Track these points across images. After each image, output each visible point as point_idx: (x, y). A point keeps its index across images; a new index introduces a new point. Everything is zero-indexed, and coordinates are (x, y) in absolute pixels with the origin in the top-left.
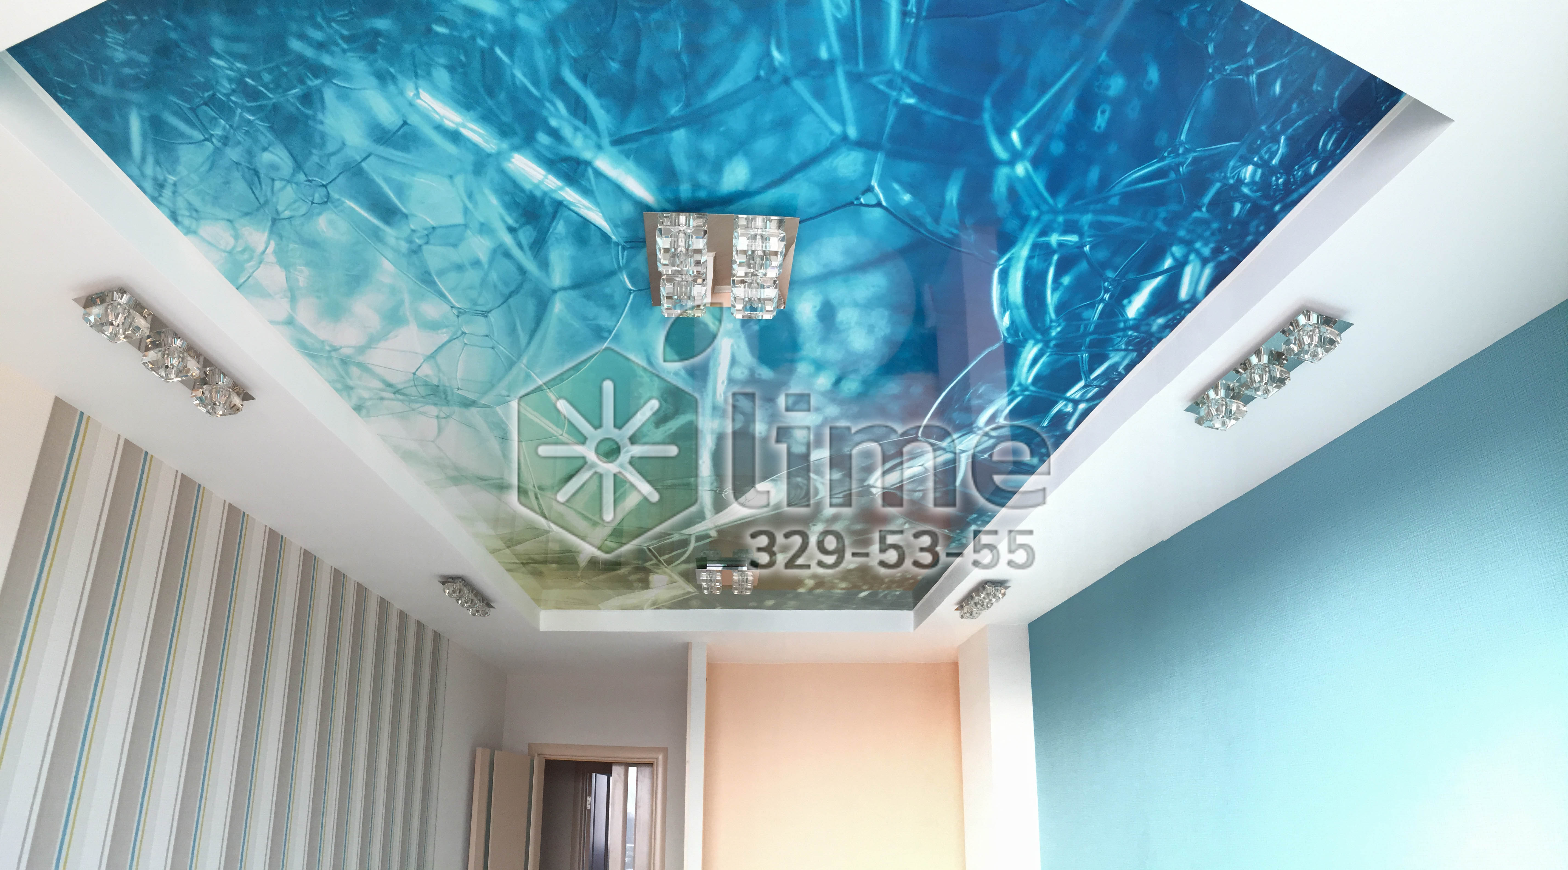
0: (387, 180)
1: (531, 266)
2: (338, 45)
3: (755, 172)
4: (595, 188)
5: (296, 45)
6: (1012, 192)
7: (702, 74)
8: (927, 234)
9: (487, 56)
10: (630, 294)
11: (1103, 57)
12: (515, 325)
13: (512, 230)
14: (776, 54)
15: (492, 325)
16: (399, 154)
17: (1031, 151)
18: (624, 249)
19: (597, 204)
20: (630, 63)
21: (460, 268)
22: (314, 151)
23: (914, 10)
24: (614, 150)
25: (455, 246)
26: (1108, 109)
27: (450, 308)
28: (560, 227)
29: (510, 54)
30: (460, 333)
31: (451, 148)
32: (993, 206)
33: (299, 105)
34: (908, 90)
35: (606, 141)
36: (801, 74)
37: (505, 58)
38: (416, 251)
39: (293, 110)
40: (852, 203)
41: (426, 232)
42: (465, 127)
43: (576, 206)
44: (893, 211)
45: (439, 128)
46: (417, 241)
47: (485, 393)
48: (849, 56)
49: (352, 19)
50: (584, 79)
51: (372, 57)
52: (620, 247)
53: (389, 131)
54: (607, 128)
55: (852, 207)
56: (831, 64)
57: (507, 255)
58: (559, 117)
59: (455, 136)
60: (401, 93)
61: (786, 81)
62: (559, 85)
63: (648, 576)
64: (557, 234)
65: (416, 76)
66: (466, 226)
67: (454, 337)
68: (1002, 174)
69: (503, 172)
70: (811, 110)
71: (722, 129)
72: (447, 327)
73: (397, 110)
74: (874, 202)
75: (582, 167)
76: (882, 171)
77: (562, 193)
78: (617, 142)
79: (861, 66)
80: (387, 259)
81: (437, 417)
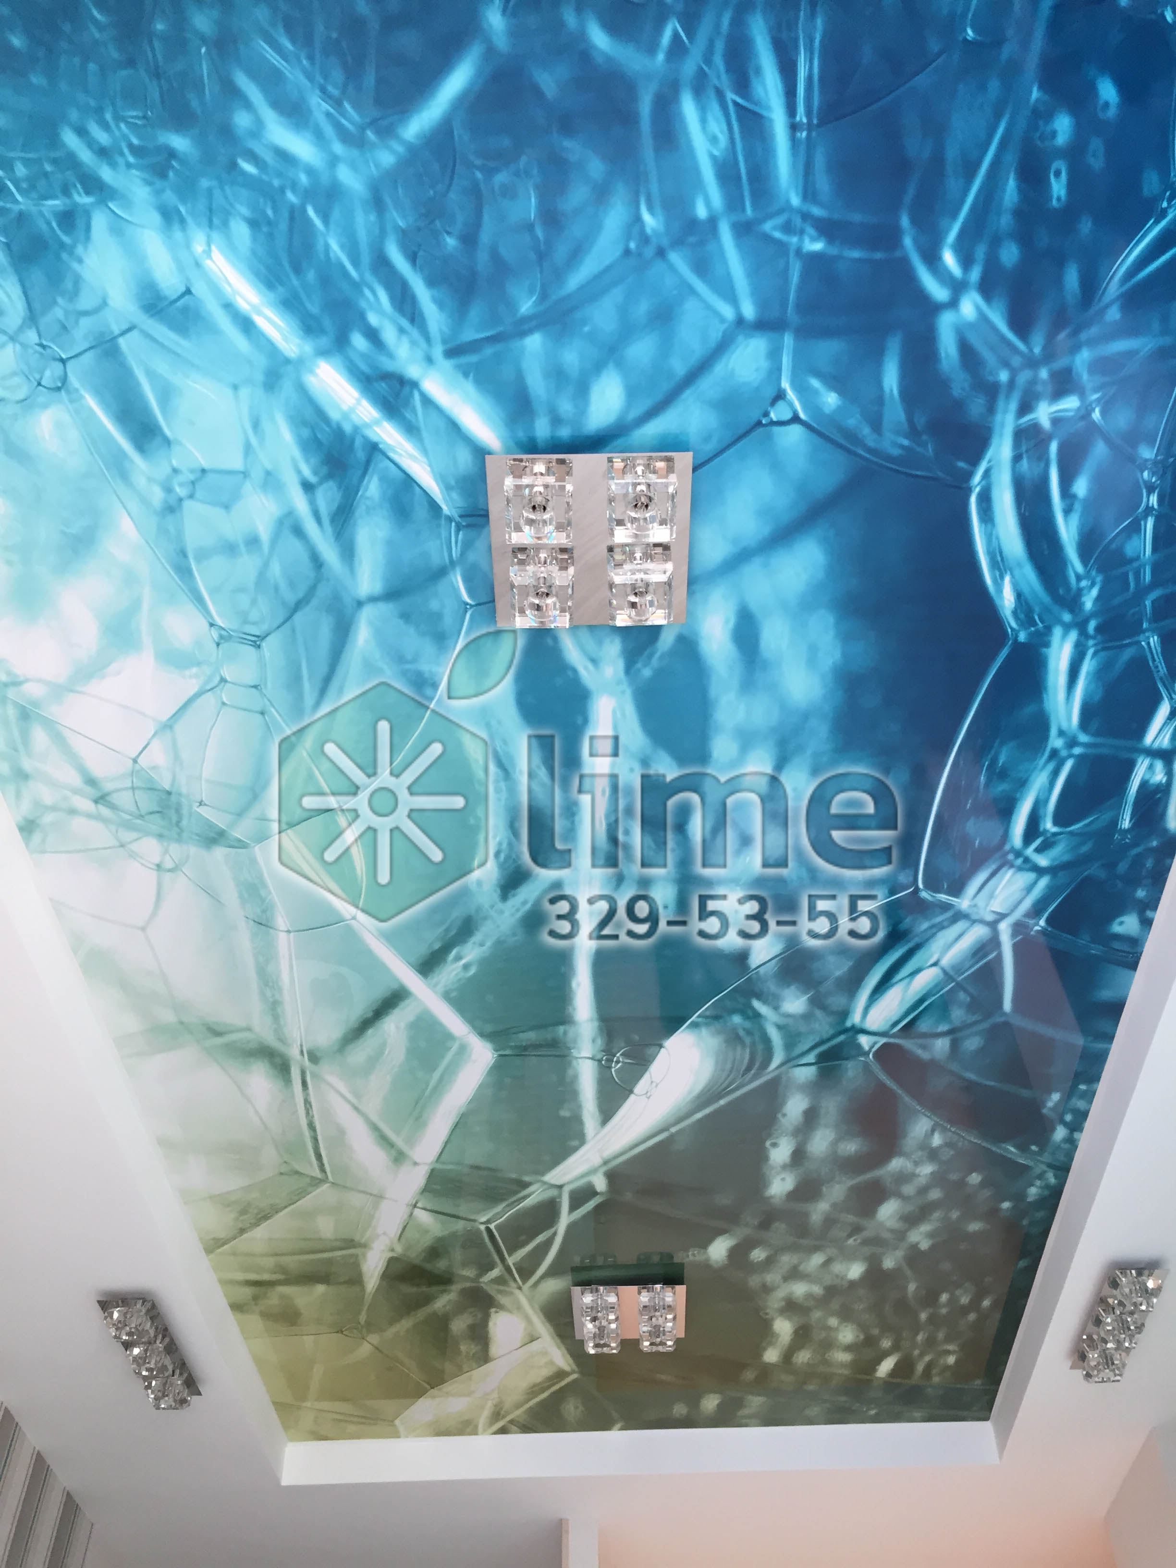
0: (151, 374)
1: (330, 554)
2: (122, 154)
3: (632, 393)
4: (422, 424)
5: (70, 139)
6: (966, 350)
7: (561, 251)
8: (868, 456)
9: (296, 216)
10: (466, 611)
11: (1035, 94)
12: (299, 668)
13: (308, 487)
14: (647, 218)
15: (265, 665)
16: (173, 335)
17: (975, 274)
18: (459, 528)
19: (425, 451)
20: (469, 239)
21: (230, 549)
22: (60, 300)
23: (805, 120)
24: (447, 365)
25: (227, 507)
26: (1060, 165)
27: (207, 626)
28: (372, 488)
29: (326, 219)
30: (218, 679)
31: (241, 343)
32: (944, 384)
33: (54, 225)
34: (810, 230)
35: (438, 351)
36: (678, 242)
37: (318, 222)
38: (172, 508)
39: (44, 227)
40: (759, 424)
41: (192, 477)
42: (259, 313)
43: (396, 452)
44: (815, 425)
45: (229, 307)
46: (178, 489)
47: (240, 814)
48: (733, 203)
49: (144, 126)
50: (413, 258)
51: (159, 183)
52: (453, 524)
53: (166, 298)
54: (440, 330)
55: (761, 429)
56: (713, 221)
57: (298, 531)
58: (381, 312)
59: (246, 325)
60: (188, 246)
61: (661, 253)
62: (382, 264)
63: (486, 1318)
64: (368, 498)
65: (211, 225)
66: (245, 474)
67: (208, 688)
68: (946, 323)
69: (302, 390)
70: (693, 291)
71: (586, 329)
72: (199, 664)
73: (181, 268)
74: (788, 416)
75: (406, 389)
76: (793, 360)
77: (376, 429)
78: (452, 353)
79: (749, 211)
80: (129, 514)
81: (159, 866)
